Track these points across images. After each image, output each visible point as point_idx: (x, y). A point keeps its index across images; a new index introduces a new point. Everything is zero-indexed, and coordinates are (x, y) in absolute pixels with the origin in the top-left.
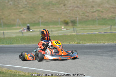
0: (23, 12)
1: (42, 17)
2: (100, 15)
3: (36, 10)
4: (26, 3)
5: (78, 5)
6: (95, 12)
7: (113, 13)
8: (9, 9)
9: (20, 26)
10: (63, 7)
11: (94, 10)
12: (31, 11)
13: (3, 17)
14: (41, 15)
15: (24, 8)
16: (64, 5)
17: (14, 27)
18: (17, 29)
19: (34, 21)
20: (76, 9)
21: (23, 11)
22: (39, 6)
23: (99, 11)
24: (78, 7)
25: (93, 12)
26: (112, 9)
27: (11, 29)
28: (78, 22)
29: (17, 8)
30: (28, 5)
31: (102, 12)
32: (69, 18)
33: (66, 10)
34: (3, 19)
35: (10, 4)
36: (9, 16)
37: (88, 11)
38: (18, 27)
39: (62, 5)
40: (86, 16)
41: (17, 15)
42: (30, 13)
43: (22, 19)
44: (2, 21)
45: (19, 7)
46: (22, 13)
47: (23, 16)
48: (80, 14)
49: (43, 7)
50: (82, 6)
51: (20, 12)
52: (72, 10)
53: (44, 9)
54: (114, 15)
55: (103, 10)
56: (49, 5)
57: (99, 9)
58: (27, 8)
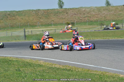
0: (42, 18)
1: (53, 21)
2: (89, 19)
3: (49, 16)
4: (43, 12)
5: (76, 13)
6: (86, 17)
7: (97, 17)
8: (33, 16)
9: (39, 26)
10: (66, 14)
11: (85, 16)
12: (46, 17)
13: (29, 21)
14: (53, 19)
15: (42, 15)
16: (67, 13)
17: (36, 27)
19: (48, 23)
20: (74, 15)
21: (41, 17)
22: (52, 14)
23: (88, 16)
24: (75, 14)
25: (84, 17)
26: (97, 15)
27: (34, 29)
28: (75, 23)
29: (37, 15)
30: (45, 13)
31: (90, 17)
32: (70, 21)
33: (68, 16)
34: (29, 22)
35: (33, 13)
36: (33, 20)
37: (81, 17)
38: (39, 27)
39: (65, 13)
40: (80, 20)
41: (38, 19)
44: (28, 24)
45: (39, 14)
46: (41, 19)
47: (42, 20)
48: (77, 19)
49: (54, 14)
50: (78, 13)
52: (72, 16)
53: (54, 16)
54: (97, 19)
55: (91, 16)
56: (57, 13)
57: (88, 15)
58: (44, 15)
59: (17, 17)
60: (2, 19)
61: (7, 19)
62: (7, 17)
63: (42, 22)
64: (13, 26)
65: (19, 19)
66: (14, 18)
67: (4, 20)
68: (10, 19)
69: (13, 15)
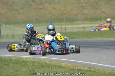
0: (86, 8)
1: (104, 12)
3: (98, 5)
8: (72, 4)
9: (82, 21)
12: (93, 6)
13: (66, 12)
14: (104, 10)
15: (86, 3)
17: (77, 22)
18: (79, 24)
19: (96, 16)
21: (85, 6)
22: (102, 2)
27: (73, 24)
29: (79, 3)
34: (65, 14)
36: (71, 11)
38: (80, 22)
41: (79, 10)
42: (92, 8)
43: (85, 14)
44: (64, 16)
45: (81, 2)
46: (84, 9)
49: (105, 2)
51: (83, 7)
53: (106, 4)
58: (90, 3)
59: (46, 5)
60: (23, 8)
61: (30, 8)
62: (31, 5)
63: (87, 14)
64: (39, 19)
65: (50, 9)
66: (41, 7)
67: (25, 9)
68: (35, 9)
69: (40, 2)
